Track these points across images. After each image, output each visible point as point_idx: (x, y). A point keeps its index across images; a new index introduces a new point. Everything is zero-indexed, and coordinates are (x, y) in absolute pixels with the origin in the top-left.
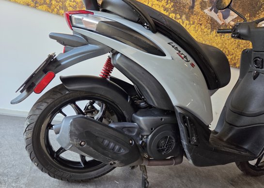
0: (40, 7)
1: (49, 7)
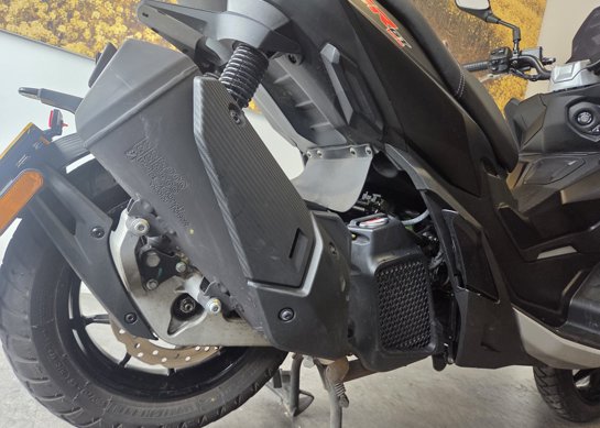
0: (69, 47)
1: (89, 46)
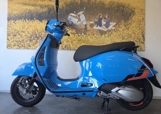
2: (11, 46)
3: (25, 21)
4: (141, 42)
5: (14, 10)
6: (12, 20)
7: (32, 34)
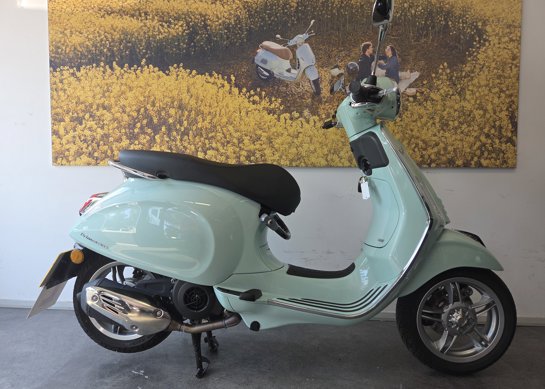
2: (66, 158)
3: (109, 70)
4: (504, 139)
5: (71, 33)
6: (66, 68)
7: (135, 114)
